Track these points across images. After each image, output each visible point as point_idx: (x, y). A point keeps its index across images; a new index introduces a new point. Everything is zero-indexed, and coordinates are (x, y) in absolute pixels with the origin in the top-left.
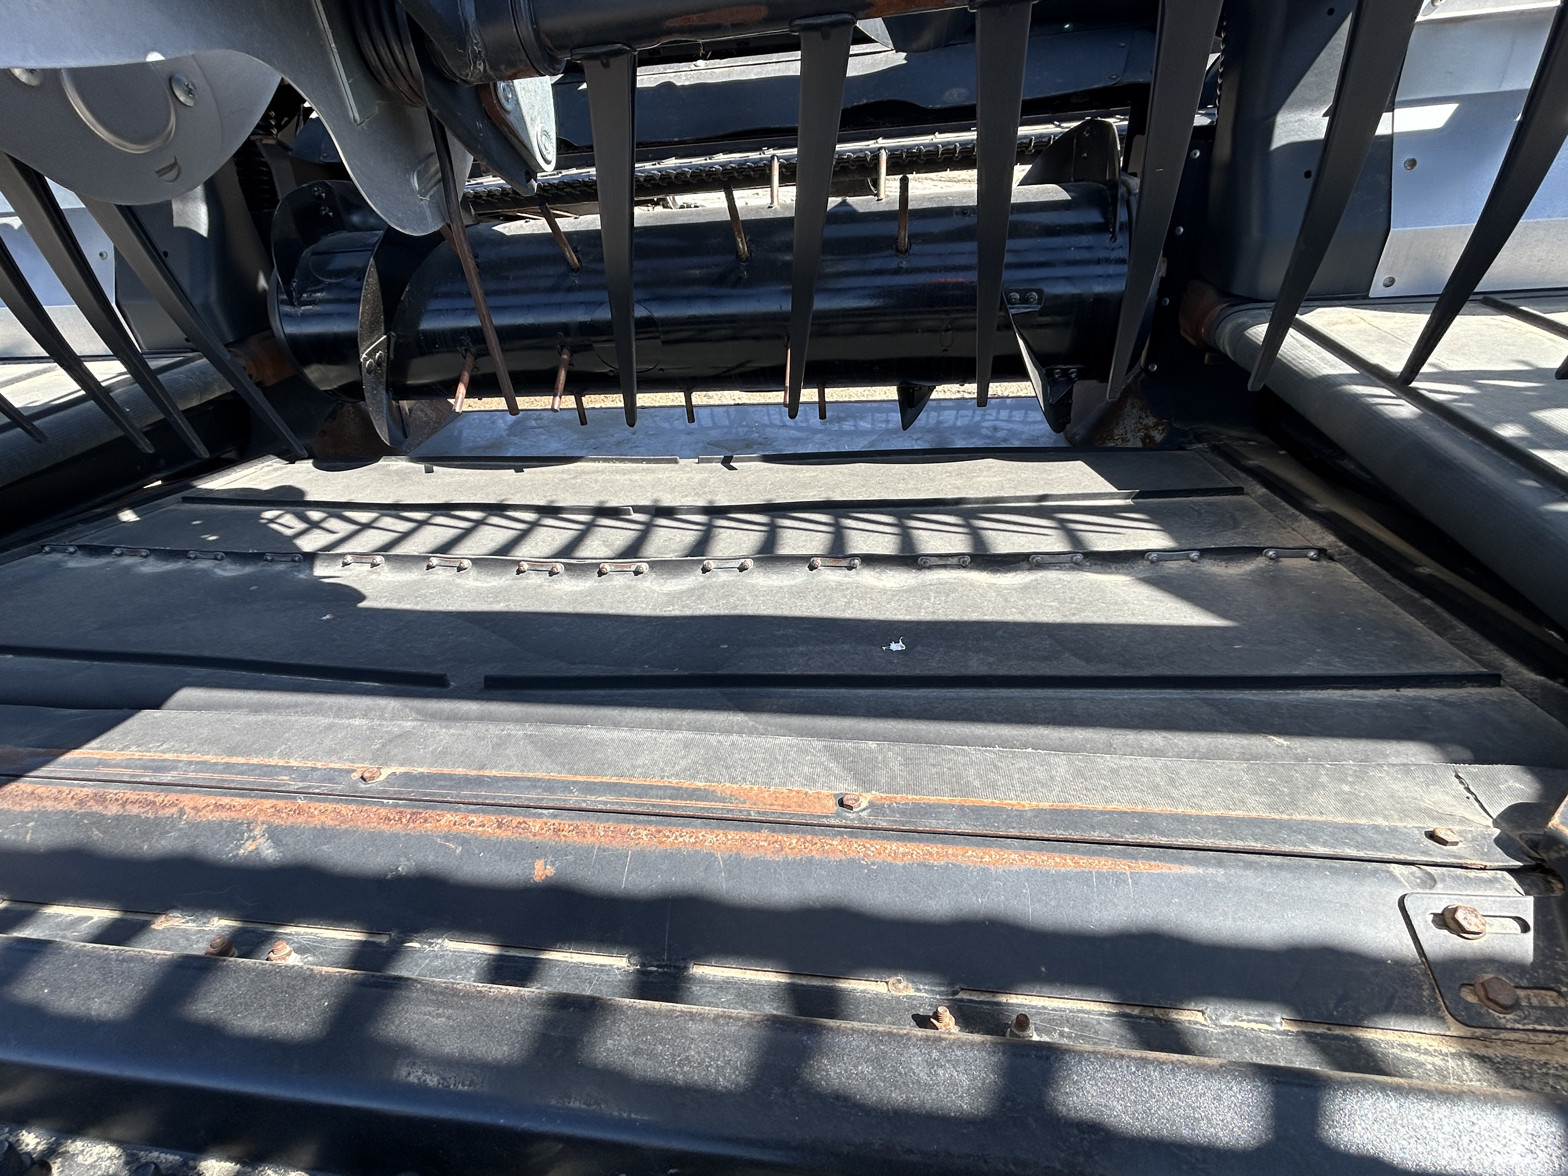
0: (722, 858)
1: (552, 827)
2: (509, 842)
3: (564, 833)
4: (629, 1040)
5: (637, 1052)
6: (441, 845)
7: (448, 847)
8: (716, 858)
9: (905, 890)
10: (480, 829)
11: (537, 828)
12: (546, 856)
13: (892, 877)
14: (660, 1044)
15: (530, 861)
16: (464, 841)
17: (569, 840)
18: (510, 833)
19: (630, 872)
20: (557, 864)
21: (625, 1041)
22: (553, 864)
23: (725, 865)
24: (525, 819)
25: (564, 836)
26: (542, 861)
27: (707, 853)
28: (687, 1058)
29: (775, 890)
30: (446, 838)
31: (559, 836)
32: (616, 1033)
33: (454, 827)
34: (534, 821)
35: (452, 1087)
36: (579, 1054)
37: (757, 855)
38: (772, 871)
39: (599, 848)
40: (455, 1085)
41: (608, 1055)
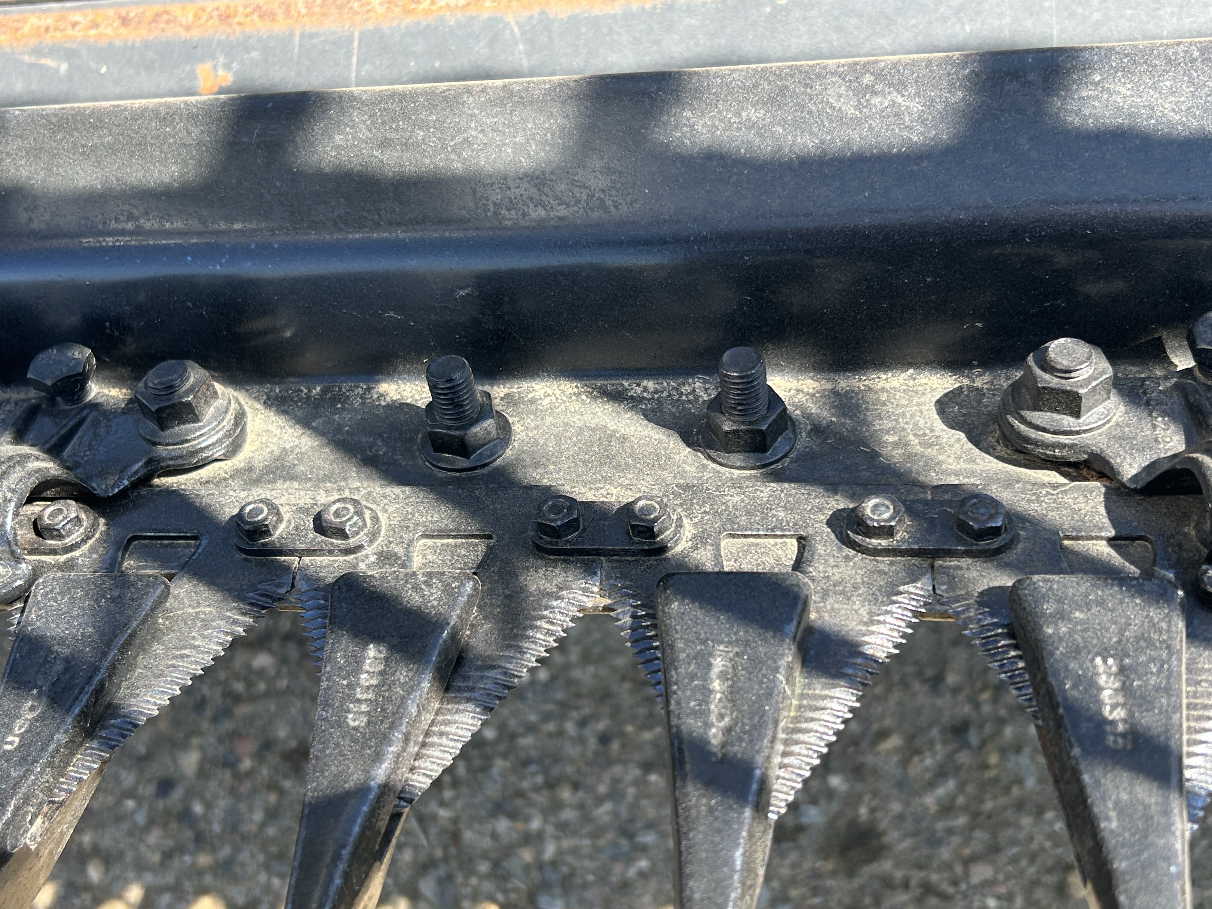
0: (517, 23)
1: (216, 13)
2: (147, 45)
3: (237, 19)
4: (370, 130)
5: (385, 144)
6: (31, 66)
7: (41, 66)
8: (507, 24)
9: (839, 29)
10: (92, 32)
11: (191, 17)
12: (213, 57)
13: (814, 13)
14: (420, 128)
15: (188, 68)
16: (69, 55)
17: (248, 30)
18: (144, 32)
19: (361, 63)
20: (235, 66)
21: (363, 133)
22: (227, 67)
23: (523, 33)
24: (168, 8)
25: (240, 24)
26: (208, 65)
27: (490, 19)
28: (466, 140)
29: (613, 58)
30: (38, 51)
31: (230, 25)
32: (347, 125)
33: (48, 36)
34: (184, 9)
35: (100, 227)
36: (293, 159)
37: (578, 11)
38: (605, 30)
39: (303, 35)
40: (105, 223)
41: (339, 153)
